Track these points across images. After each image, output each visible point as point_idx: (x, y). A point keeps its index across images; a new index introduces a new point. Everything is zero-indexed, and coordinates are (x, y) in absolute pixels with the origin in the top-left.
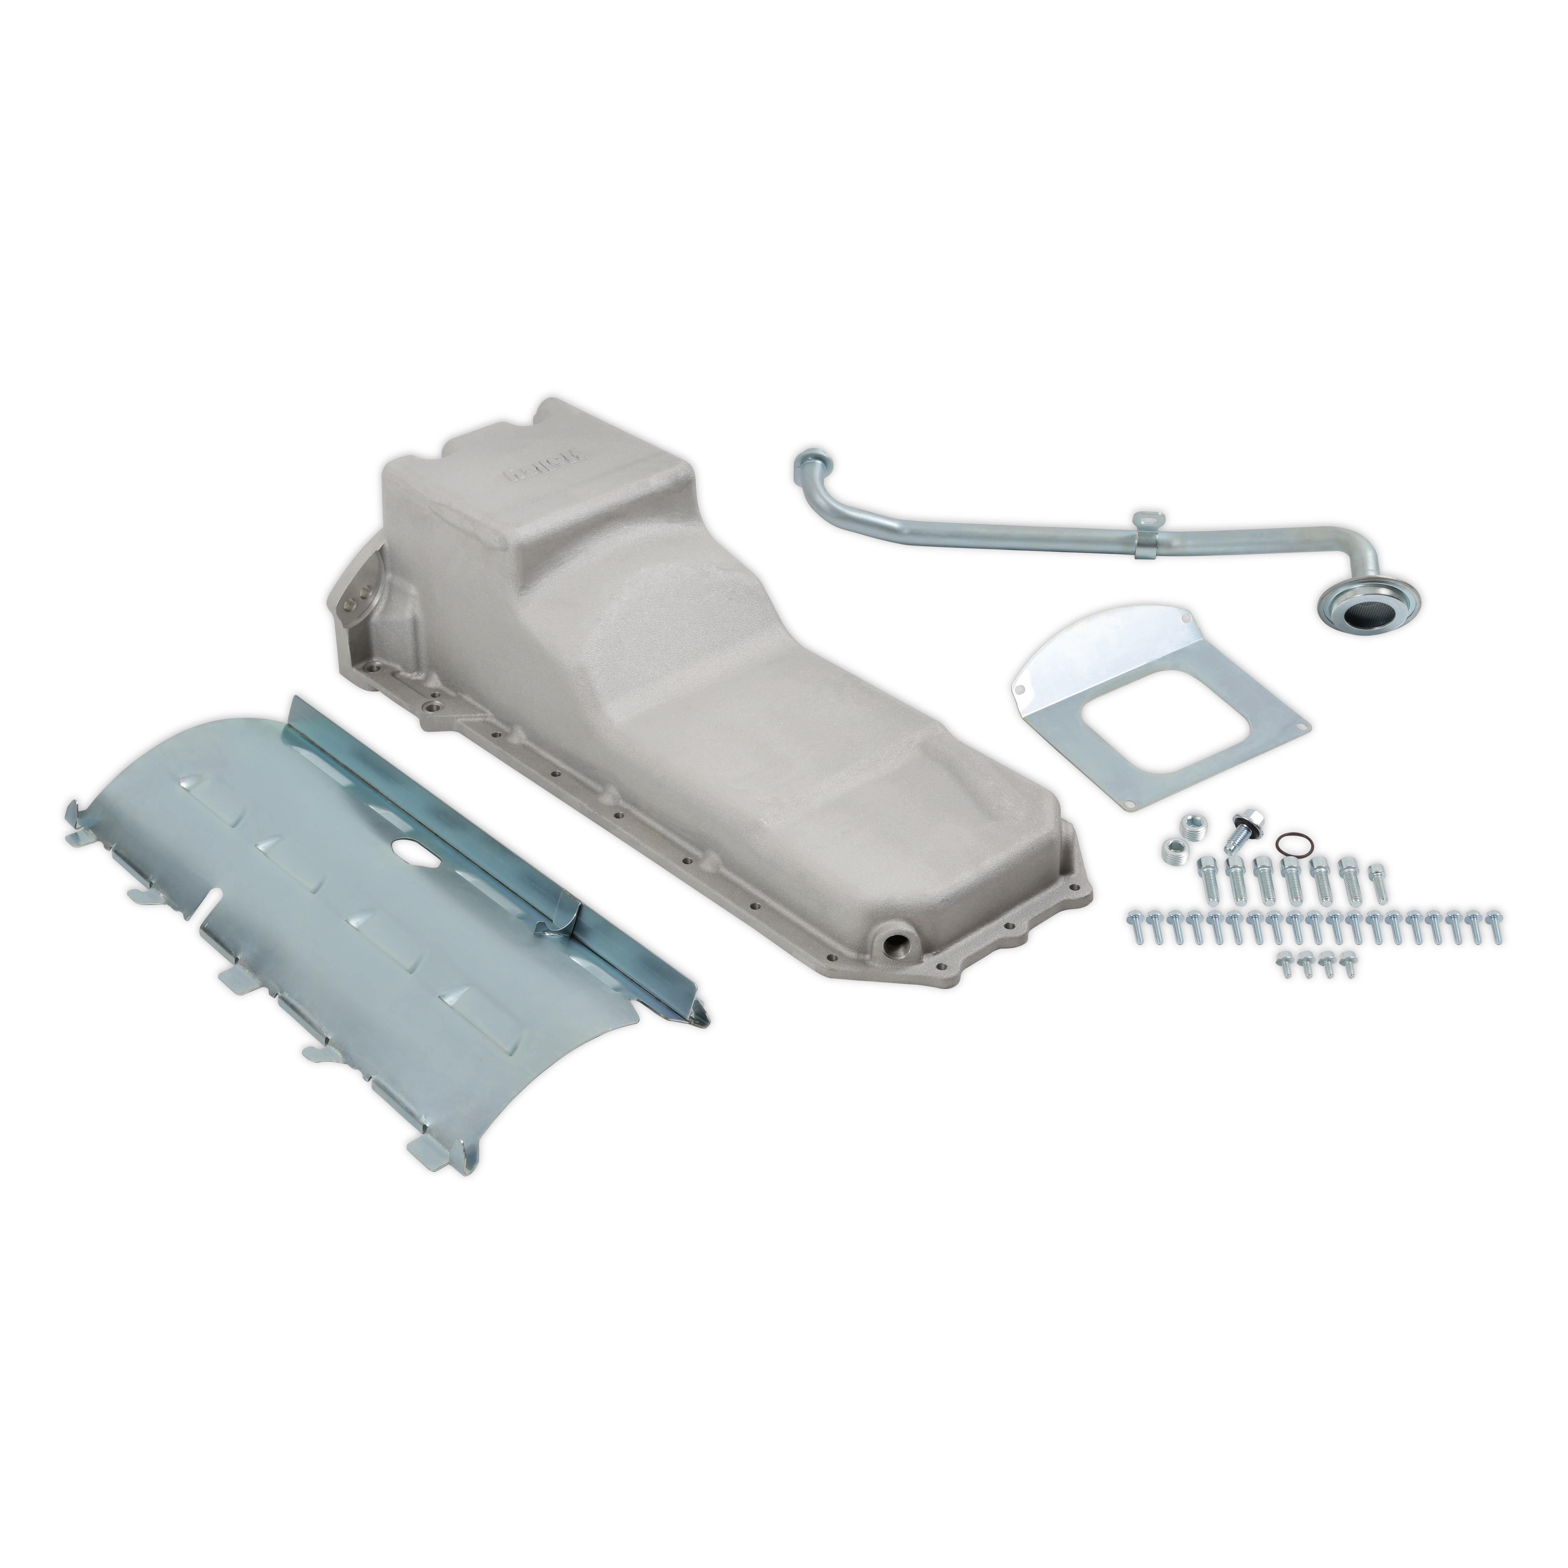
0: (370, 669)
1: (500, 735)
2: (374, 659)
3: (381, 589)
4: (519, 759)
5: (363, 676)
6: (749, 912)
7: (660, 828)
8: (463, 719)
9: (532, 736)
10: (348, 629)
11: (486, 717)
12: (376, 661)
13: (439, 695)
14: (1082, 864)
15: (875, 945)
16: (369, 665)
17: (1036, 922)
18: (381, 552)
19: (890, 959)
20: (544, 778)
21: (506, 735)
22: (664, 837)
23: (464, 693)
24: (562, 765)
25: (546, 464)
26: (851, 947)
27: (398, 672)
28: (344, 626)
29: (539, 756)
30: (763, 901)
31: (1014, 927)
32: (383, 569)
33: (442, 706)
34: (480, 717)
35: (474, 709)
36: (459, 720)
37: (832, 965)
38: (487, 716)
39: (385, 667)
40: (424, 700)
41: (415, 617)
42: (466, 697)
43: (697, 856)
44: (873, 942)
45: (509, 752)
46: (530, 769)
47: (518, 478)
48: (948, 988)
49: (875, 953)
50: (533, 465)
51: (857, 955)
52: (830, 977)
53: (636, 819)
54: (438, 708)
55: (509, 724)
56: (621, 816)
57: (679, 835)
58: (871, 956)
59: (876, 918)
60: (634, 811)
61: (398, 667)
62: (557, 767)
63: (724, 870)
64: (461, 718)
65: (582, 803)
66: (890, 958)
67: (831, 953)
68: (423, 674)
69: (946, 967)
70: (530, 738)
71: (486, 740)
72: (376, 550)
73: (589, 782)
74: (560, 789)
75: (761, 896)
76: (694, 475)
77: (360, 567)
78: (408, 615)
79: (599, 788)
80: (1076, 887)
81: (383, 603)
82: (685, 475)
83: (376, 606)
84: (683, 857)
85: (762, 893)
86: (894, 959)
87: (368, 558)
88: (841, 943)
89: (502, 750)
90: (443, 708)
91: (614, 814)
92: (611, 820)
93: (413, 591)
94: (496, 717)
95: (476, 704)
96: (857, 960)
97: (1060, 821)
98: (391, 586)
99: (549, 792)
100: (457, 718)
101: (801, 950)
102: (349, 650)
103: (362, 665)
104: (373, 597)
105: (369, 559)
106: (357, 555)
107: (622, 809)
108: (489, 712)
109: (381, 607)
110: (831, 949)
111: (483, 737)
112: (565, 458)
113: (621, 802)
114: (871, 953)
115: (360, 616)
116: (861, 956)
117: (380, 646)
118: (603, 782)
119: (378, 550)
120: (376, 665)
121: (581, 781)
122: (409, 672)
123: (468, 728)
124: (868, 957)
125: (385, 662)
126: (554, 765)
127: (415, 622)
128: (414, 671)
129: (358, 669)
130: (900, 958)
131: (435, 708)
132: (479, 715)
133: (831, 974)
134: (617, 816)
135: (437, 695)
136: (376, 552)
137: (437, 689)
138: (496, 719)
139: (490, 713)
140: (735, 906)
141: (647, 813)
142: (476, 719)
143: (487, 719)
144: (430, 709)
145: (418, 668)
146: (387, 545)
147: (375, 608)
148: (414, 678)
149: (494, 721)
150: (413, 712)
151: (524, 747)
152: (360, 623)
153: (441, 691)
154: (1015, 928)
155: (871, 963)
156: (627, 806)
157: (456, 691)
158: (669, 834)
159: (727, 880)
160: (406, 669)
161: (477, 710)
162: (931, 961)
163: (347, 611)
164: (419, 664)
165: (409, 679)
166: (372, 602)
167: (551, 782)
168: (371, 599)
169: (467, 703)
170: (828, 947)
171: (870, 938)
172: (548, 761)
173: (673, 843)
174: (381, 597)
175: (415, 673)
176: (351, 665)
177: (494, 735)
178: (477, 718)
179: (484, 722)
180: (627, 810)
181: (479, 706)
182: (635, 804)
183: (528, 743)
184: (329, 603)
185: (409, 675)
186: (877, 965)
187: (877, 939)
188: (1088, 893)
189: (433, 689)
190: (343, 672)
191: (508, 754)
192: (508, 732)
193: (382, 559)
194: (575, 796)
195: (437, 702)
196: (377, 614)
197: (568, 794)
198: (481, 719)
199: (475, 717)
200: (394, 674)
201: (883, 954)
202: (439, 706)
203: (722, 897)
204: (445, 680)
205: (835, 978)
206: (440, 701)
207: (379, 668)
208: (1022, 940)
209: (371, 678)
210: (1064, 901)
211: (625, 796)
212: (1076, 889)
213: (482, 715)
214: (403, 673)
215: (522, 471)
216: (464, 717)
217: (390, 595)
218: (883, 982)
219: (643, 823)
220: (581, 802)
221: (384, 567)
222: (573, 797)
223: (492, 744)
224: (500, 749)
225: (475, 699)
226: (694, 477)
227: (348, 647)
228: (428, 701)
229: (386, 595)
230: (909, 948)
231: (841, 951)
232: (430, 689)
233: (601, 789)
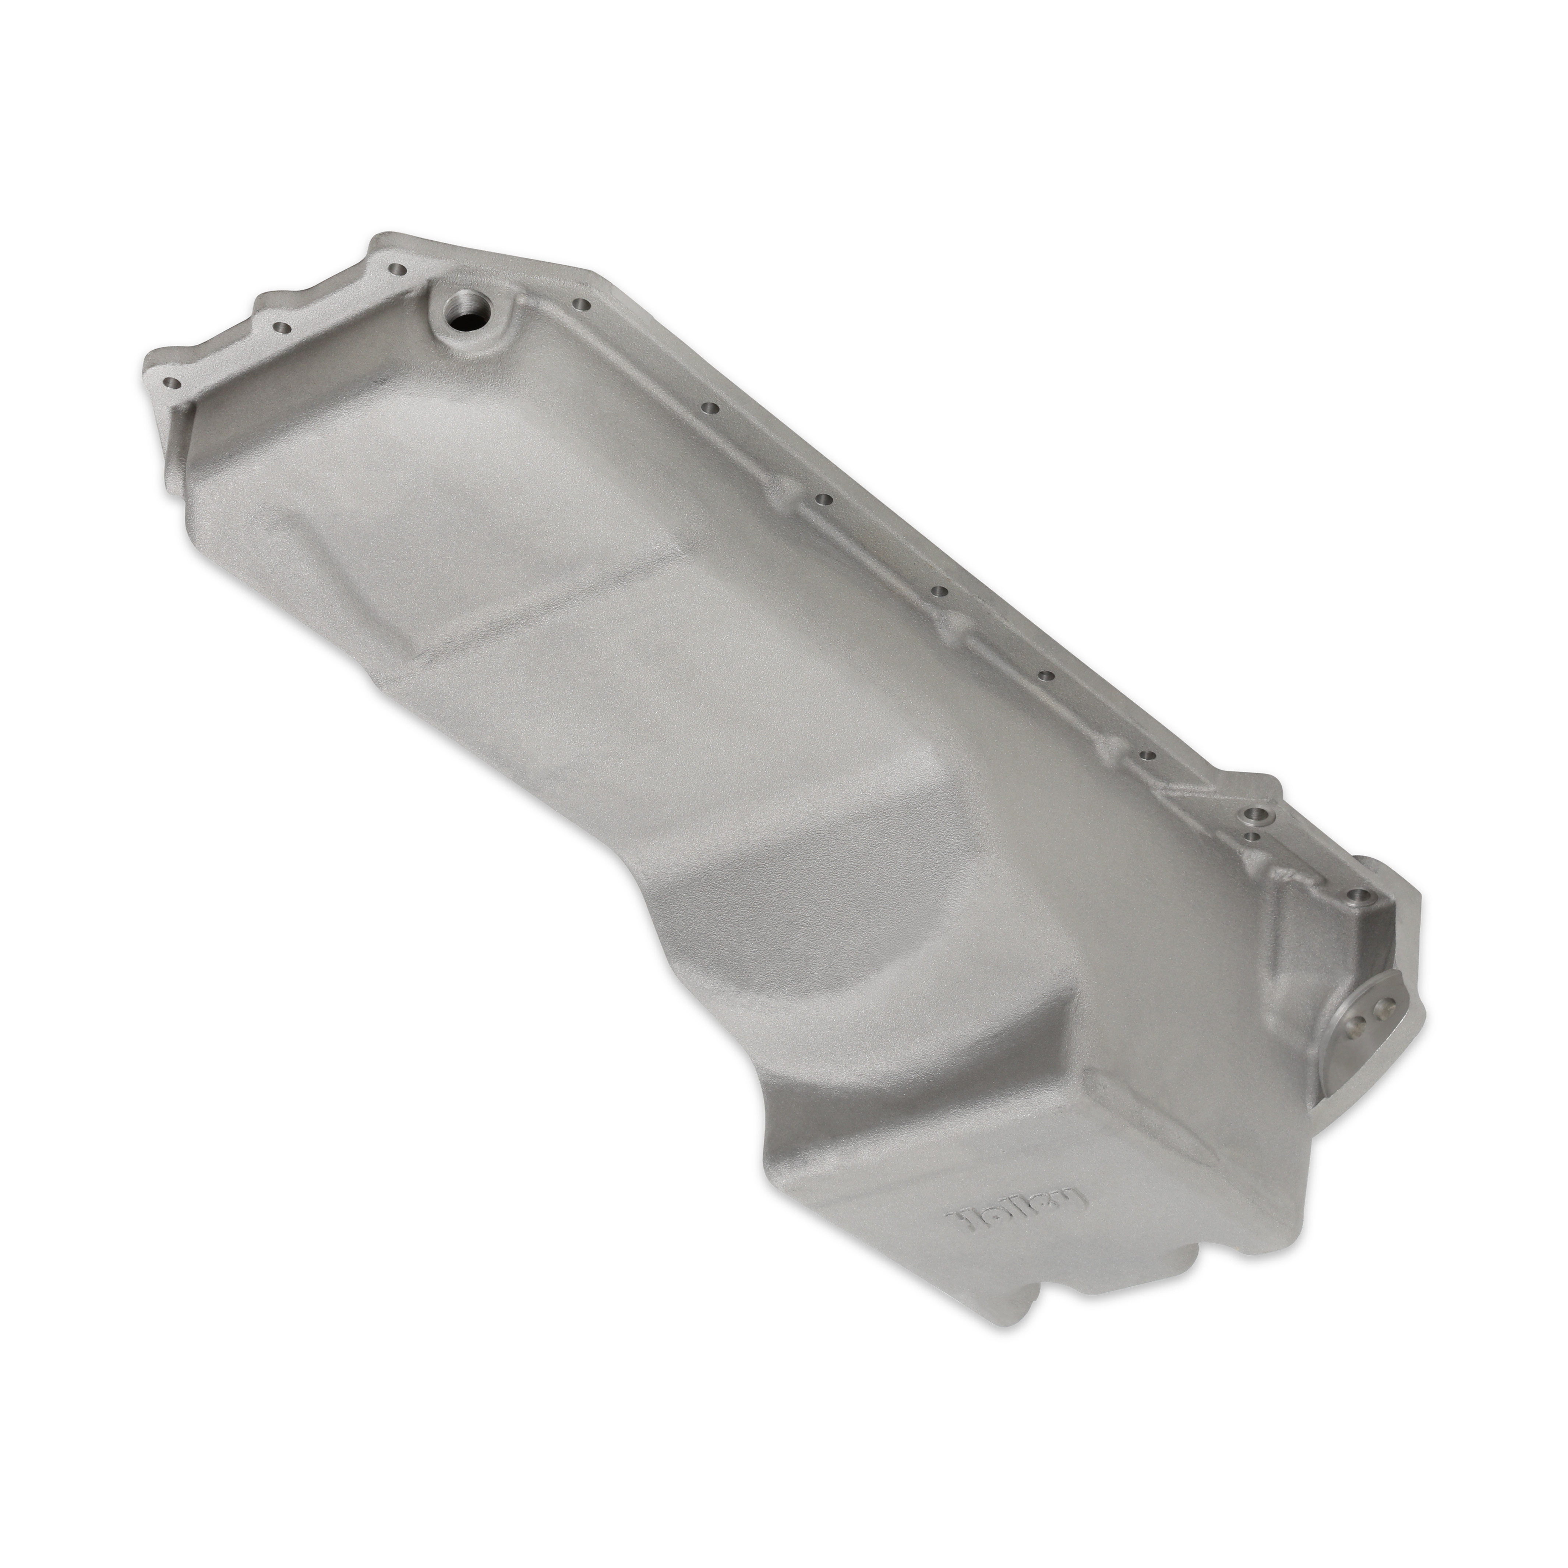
0: (1366, 895)
1: (1142, 755)
2: (1357, 912)
3: (1330, 1032)
4: (1109, 708)
5: (1377, 884)
6: (722, 400)
7: (870, 563)
8: (1205, 789)
9: (1085, 747)
10: (1394, 968)
11: (1165, 789)
12: (1354, 908)
13: (1247, 836)
14: (159, 424)
15: (505, 319)
16: (1366, 903)
17: (240, 331)
18: (1321, 1094)
19: (482, 292)
20: (1068, 671)
21: (1130, 754)
22: (864, 547)
23: (1200, 834)
24: (1034, 689)
25: (1013, 1210)
26: (547, 319)
27: (1316, 885)
28: (1400, 974)
29: (1075, 711)
30: (698, 416)
31: (276, 326)
32: (1321, 1065)
33: (1240, 816)
34: (1174, 790)
35: (1184, 803)
36: (1212, 789)
37: (583, 293)
38: (1162, 790)
39: (1339, 896)
40: (1271, 830)
41: (1273, 976)
42: (1198, 827)
43: (808, 506)
44: (509, 324)
45: (1127, 723)
46: (1091, 690)
47: (1062, 1193)
48: (389, 232)
49: (507, 305)
50: (1037, 1213)
51: (540, 305)
52: (589, 271)
53: (910, 582)
54: (1248, 813)
55: (1123, 771)
56: (938, 590)
57: (837, 546)
58: (515, 300)
59: (497, 364)
60: (914, 597)
61: (1315, 892)
62: (1044, 687)
63: (763, 477)
64: (1209, 793)
65: (1002, 620)
66: (482, 294)
67: (585, 314)
68: (1273, 875)
69: (391, 268)
70: (1090, 743)
71: (1167, 749)
72: (1329, 1099)
73: (989, 656)
74: (1040, 649)
75: (699, 425)
76: (764, 1162)
77: (1359, 1074)
78: (1284, 980)
79: (972, 642)
80: (170, 385)
81: (1329, 1007)
82: (778, 1163)
83: (1340, 1004)
84: (832, 508)
85: (698, 430)
86: (475, 291)
87: (1344, 1088)
88: (566, 329)
89: (1139, 728)
90: (1239, 812)
91: (949, 596)
92: (954, 585)
93: (1271, 1021)
94: (1147, 788)
95: (1181, 814)
96: (540, 296)
97: (187, 497)
98: (1310, 1034)
99: (1061, 647)
100: (1215, 792)
101: (634, 324)
102: (1397, 932)
103: (1379, 905)
104: (1345, 1020)
105: (1342, 1085)
106: (1364, 1094)
107: (934, 603)
108: (1159, 797)
109: (1333, 999)
110: (583, 320)
111: (1172, 755)
112: (981, 1217)
113: (935, 614)
114: (514, 305)
115: (1371, 988)
116: (532, 302)
117: (1345, 934)
118: (963, 652)
119: (1324, 1100)
120: (1355, 902)
121: (1003, 659)
122: (1298, 882)
123: (1196, 772)
124: (522, 300)
125: (1337, 903)
126: (1049, 692)
127: (1275, 967)
128: (1288, 883)
129: (1385, 897)
130: (466, 291)
131: (1255, 814)
132: (1177, 794)
133: (587, 276)
134: (944, 592)
135: (1251, 837)
136: (1329, 1096)
137: (1251, 847)
138: (1147, 784)
139: (1158, 794)
140: (744, 412)
141: (890, 590)
142: (1182, 787)
143: (1161, 784)
144: (1263, 814)
145: (1281, 888)
146: (1309, 1105)
147: (1344, 999)
148: (1291, 872)
149: (1151, 781)
150: (1293, 813)
151: (1100, 730)
152: (1372, 976)
153: (1243, 844)
154: (273, 323)
155: (516, 289)
156: (926, 606)
157: (1216, 840)
158: (855, 550)
159: (759, 460)
160: (1301, 889)
161: (1179, 801)
162: (413, 281)
163: (1392, 1001)
164: (1278, 894)
165: (1299, 870)
166: (1348, 1010)
167: (1055, 662)
168: (1350, 1015)
169: (1197, 817)
170: (588, 324)
171: (512, 331)
172: (1060, 700)
173: (849, 534)
174: (1331, 1017)
175: (1286, 879)
176: (1397, 906)
177: (1152, 756)
178: (1180, 789)
179: (1169, 781)
180: (927, 599)
181: (1175, 809)
182: (911, 607)
183: (1095, 736)
184: (1421, 1017)
185: (1298, 877)
186: (507, 285)
187: (500, 329)
188: (150, 371)
189: (1256, 848)
190: (1415, 896)
191: (1130, 720)
192: (1127, 758)
193: (1320, 1083)
194: (1014, 634)
195: (1250, 824)
196: (1342, 989)
197: (1027, 639)
198: (1175, 787)
199: (1184, 790)
200: (1324, 882)
201: (493, 302)
202: (1245, 818)
203: (766, 430)
204: (1235, 861)
205: (581, 269)
206: (1243, 825)
207: (1351, 895)
208: (263, 302)
209: (1363, 880)
210: (191, 362)
211: (927, 622)
212: (171, 382)
213: (1171, 794)
214: (1309, 882)
215: (1055, 1203)
216: (1204, 793)
217: (1315, 1019)
218: (499, 254)
219: (899, 573)
220: (1005, 623)
221: (1318, 1069)
222: (1019, 632)
223: (1155, 741)
224: (1143, 731)
225: (1181, 821)
226: (764, 1159)
227: (1398, 938)
228: (1265, 829)
229: (1323, 1020)
230: (447, 308)
231: (566, 316)
232: (1261, 848)
233: (969, 641)
